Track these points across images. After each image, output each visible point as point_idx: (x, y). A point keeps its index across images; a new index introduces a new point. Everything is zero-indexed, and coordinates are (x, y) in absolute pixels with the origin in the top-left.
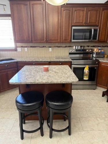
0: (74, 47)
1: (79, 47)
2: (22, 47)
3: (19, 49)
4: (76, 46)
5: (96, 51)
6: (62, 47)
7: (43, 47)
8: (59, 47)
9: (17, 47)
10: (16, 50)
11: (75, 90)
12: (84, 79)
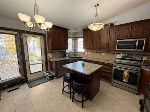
0: (122, 54)
1: (126, 54)
2: (87, 52)
3: (86, 53)
4: (123, 54)
5: (145, 59)
6: (111, 53)
7: (99, 52)
8: (110, 53)
9: (85, 52)
10: (85, 53)
11: (115, 87)
12: (123, 80)
